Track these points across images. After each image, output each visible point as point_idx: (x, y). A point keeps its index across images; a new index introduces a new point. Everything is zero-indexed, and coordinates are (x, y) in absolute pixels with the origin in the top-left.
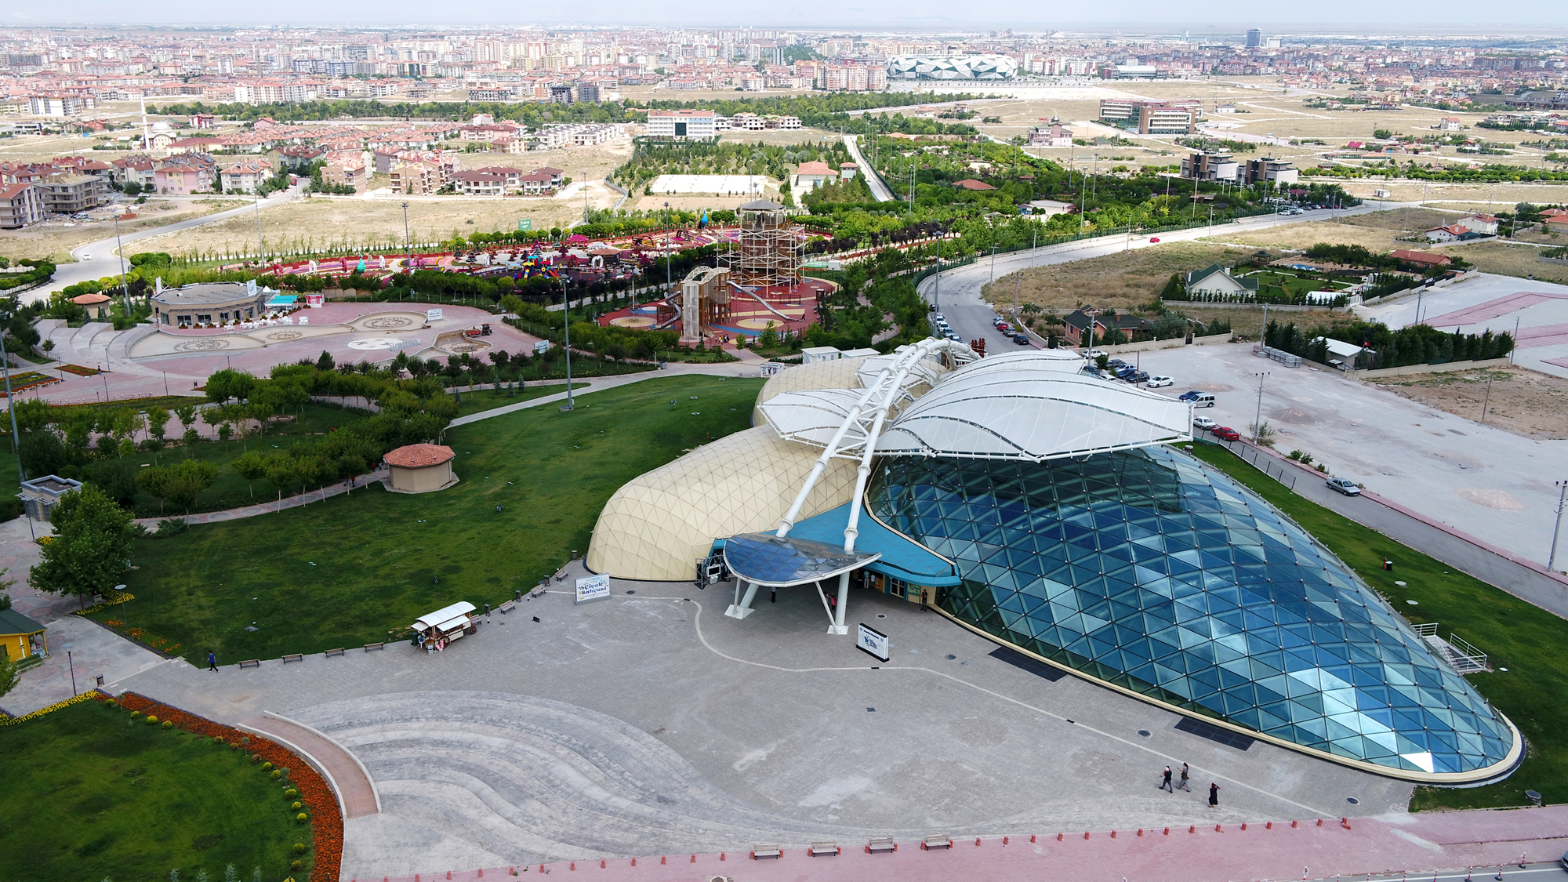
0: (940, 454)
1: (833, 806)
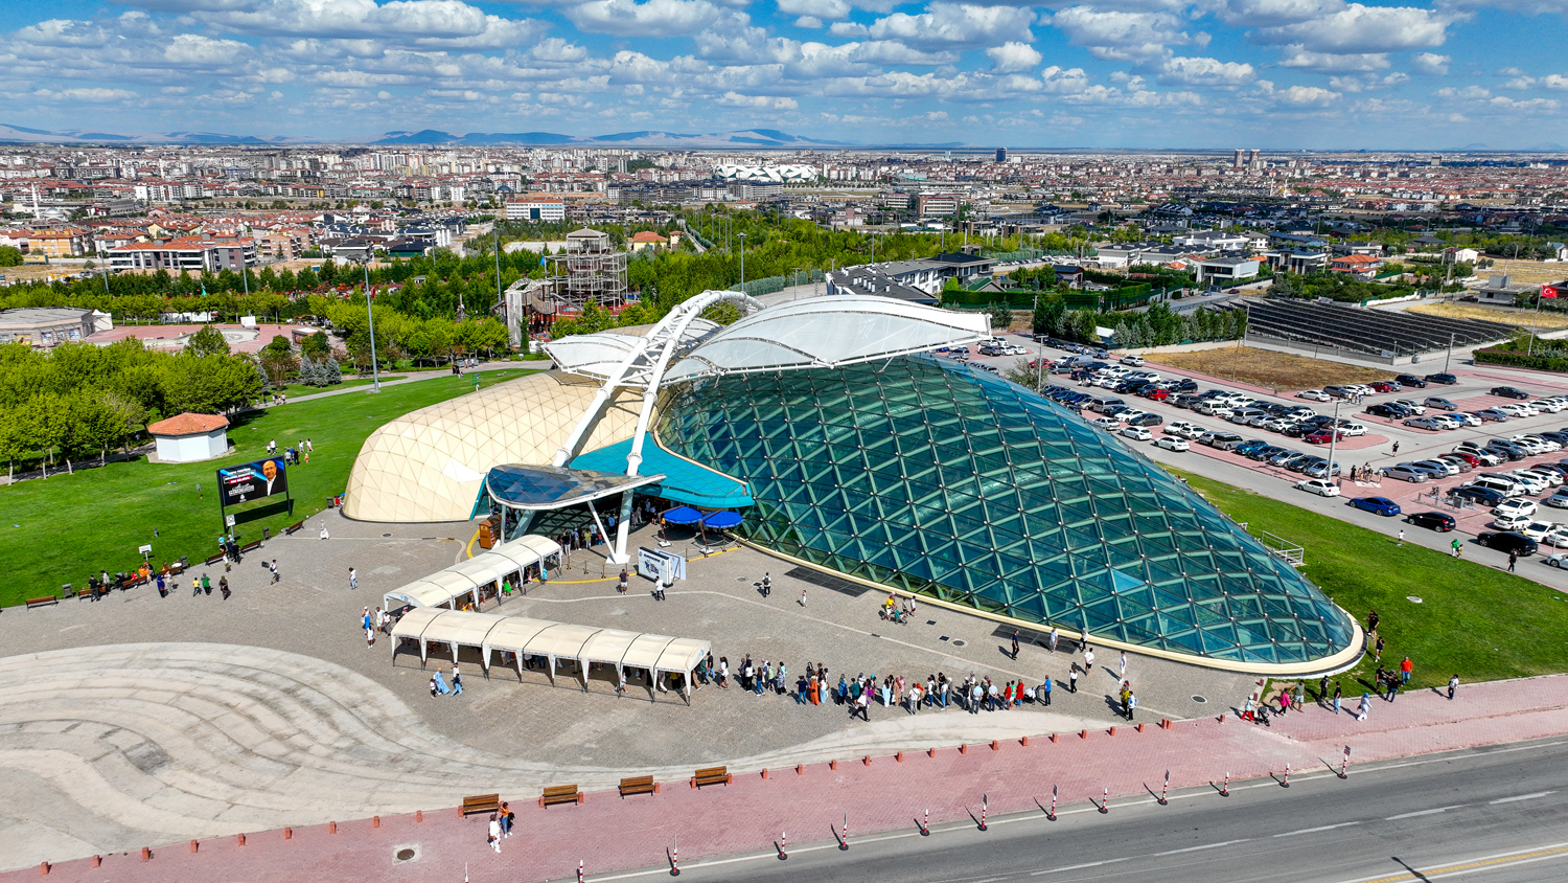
0: (730, 372)
1: (587, 745)
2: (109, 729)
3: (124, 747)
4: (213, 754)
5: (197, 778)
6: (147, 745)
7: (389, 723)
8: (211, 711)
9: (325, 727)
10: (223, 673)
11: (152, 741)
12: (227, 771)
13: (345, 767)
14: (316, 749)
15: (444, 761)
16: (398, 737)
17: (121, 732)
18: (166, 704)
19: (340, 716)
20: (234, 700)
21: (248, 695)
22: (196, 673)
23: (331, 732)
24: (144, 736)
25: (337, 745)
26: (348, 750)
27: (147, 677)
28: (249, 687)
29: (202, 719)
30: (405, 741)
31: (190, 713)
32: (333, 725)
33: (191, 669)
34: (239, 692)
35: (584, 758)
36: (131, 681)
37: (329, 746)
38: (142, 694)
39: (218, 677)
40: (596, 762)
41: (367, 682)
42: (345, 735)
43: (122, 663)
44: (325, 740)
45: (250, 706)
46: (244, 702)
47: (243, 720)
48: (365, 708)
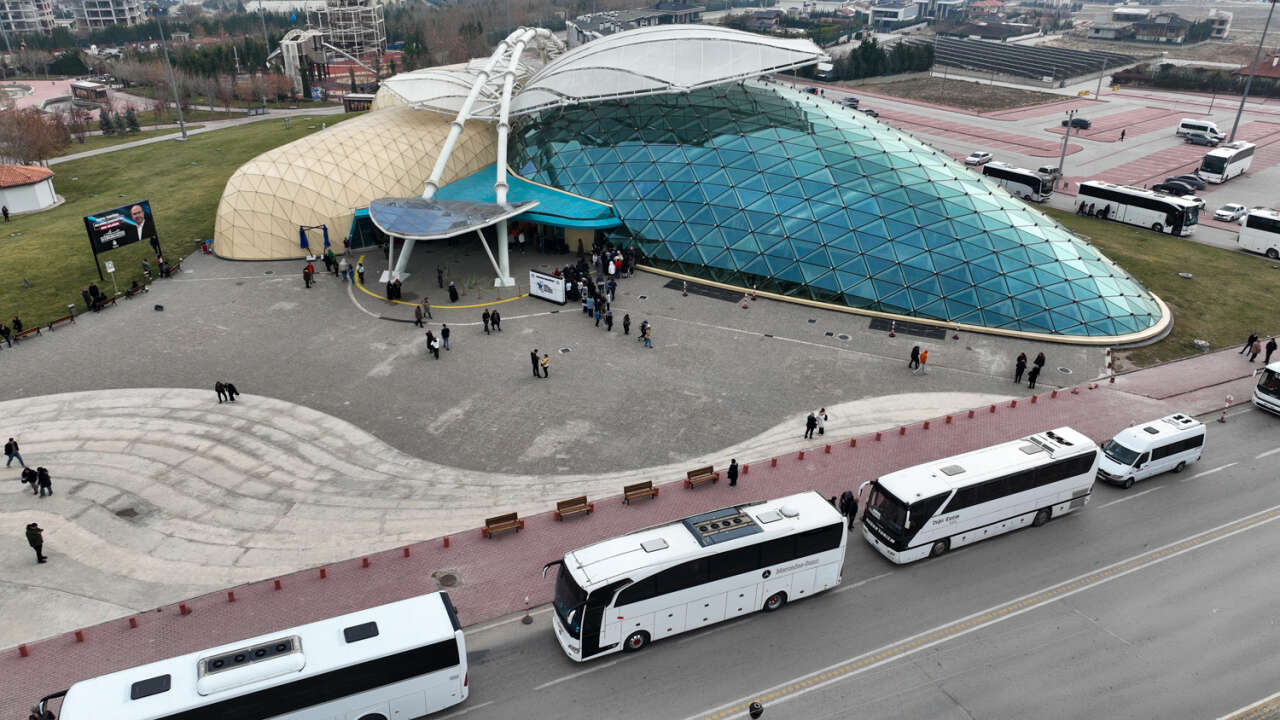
0: (582, 101)
1: (558, 456)
2: (75, 484)
3: (101, 500)
4: (197, 497)
5: (195, 526)
6: (125, 497)
7: (358, 453)
8: (174, 456)
9: (297, 461)
10: (163, 417)
11: (128, 492)
12: (221, 515)
13: (337, 499)
14: (299, 484)
15: (432, 484)
16: (375, 466)
17: (90, 486)
18: (122, 453)
19: (306, 449)
20: (193, 443)
21: (203, 437)
22: (138, 419)
23: (306, 465)
24: (116, 487)
25: (318, 478)
26: (332, 482)
27: (88, 428)
28: (200, 429)
29: (169, 465)
30: (383, 468)
31: (154, 460)
32: (303, 458)
33: (132, 415)
34: (191, 434)
35: (561, 469)
36: (73, 432)
37: (311, 479)
38: (90, 445)
39: (162, 422)
40: (573, 471)
41: (316, 414)
42: (322, 468)
43: (51, 415)
44: (304, 474)
45: (211, 448)
46: (205, 444)
47: (211, 462)
48: (327, 439)
